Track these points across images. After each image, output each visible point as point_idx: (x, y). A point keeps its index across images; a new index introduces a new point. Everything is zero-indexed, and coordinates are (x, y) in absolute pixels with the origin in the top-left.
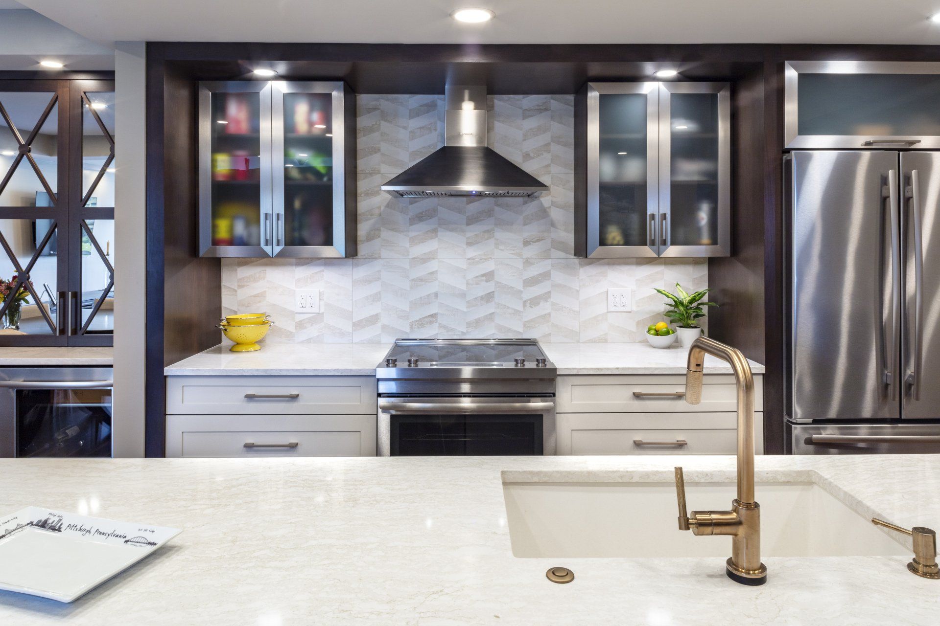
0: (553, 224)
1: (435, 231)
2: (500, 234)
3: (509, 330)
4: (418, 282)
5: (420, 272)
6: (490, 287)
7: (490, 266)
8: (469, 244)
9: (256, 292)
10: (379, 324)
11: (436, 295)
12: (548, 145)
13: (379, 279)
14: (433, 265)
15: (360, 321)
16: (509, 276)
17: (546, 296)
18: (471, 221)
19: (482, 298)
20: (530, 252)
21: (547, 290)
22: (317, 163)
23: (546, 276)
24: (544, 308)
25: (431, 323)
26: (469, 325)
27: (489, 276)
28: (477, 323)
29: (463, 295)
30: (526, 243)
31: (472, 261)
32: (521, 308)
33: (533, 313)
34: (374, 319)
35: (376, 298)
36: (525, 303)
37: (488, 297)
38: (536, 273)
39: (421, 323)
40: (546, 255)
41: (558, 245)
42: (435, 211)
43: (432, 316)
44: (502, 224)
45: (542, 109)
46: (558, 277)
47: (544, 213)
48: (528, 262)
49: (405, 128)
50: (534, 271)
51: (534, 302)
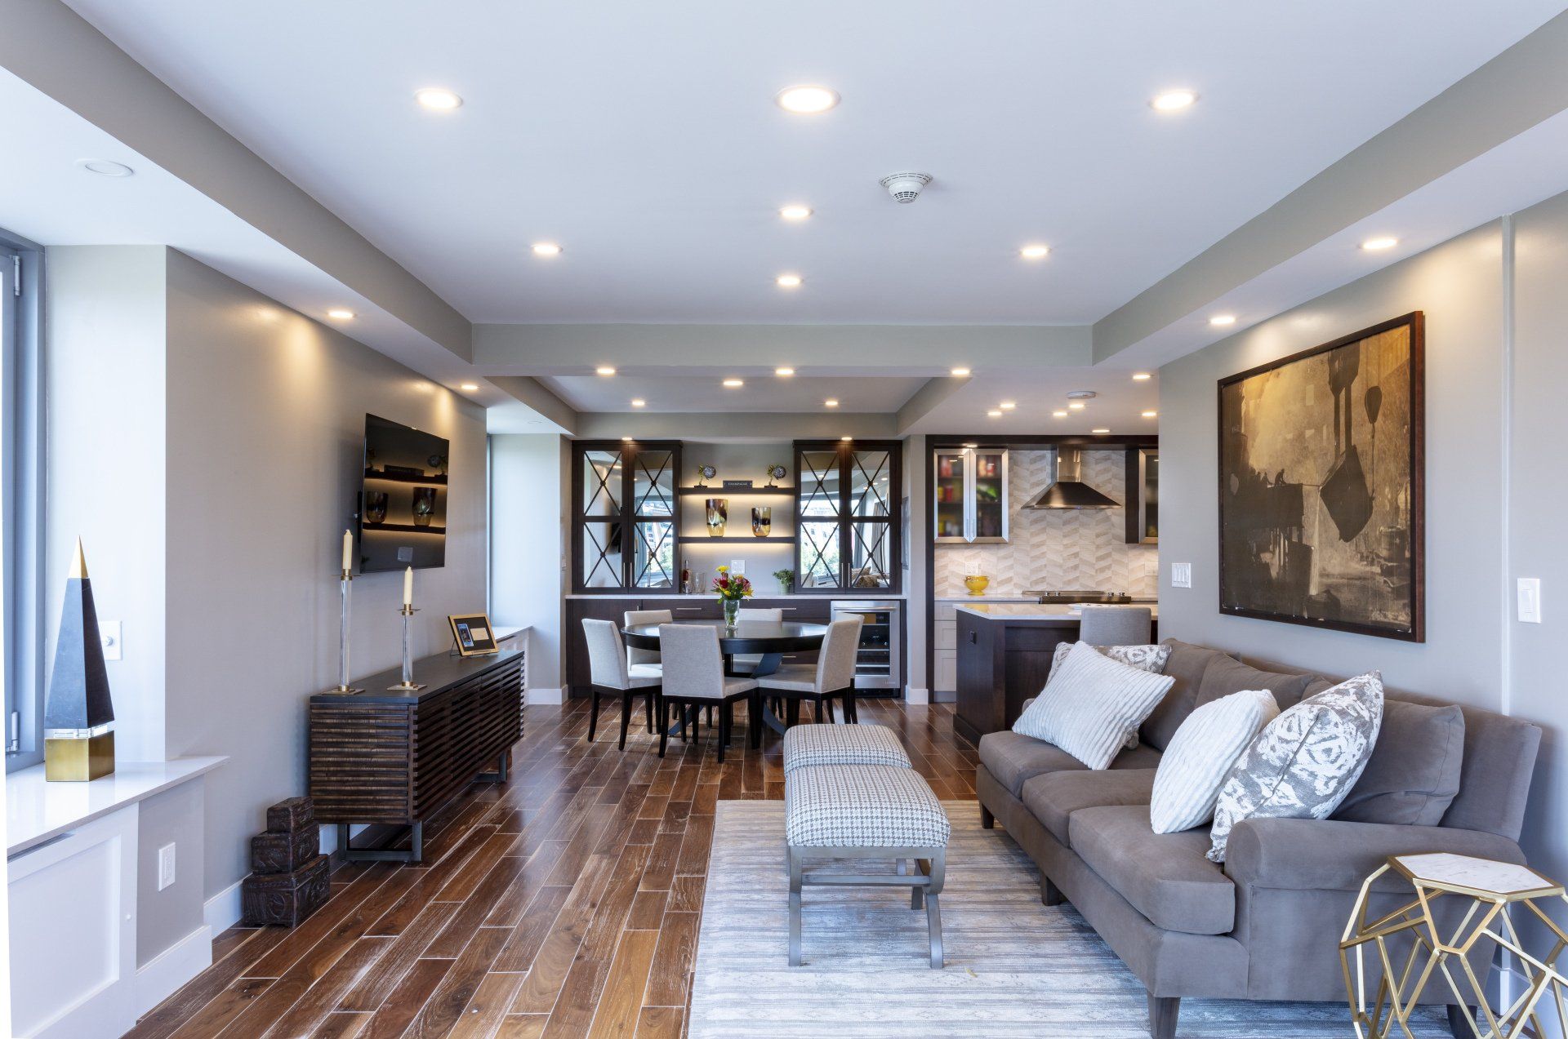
0: (1113, 525)
1: (1045, 529)
2: (1082, 531)
3: (1088, 586)
4: (1037, 558)
5: (1036, 552)
6: (1076, 561)
7: (1076, 549)
8: (1065, 536)
9: (944, 563)
10: (1013, 583)
11: (1045, 565)
12: (1110, 479)
13: (1012, 556)
14: (1044, 549)
15: (1002, 581)
16: (1087, 556)
17: (1109, 567)
18: (1065, 523)
19: (1072, 567)
20: (1100, 541)
21: (1109, 563)
22: (992, 493)
23: (1108, 555)
24: (1108, 574)
25: (1042, 582)
26: (1064, 583)
27: (1076, 555)
28: (1069, 582)
29: (1061, 566)
30: (1098, 536)
31: (1066, 546)
32: (1094, 573)
33: (1101, 577)
34: (1009, 580)
35: (1011, 567)
36: (1097, 571)
37: (1076, 567)
38: (1102, 554)
39: (1036, 582)
40: (1109, 543)
41: (1116, 537)
42: (1045, 517)
43: (1043, 578)
44: (1083, 525)
45: (1107, 459)
46: (1116, 556)
47: (1108, 518)
48: (1098, 547)
49: (1028, 470)
50: (1101, 553)
51: (1102, 570)
